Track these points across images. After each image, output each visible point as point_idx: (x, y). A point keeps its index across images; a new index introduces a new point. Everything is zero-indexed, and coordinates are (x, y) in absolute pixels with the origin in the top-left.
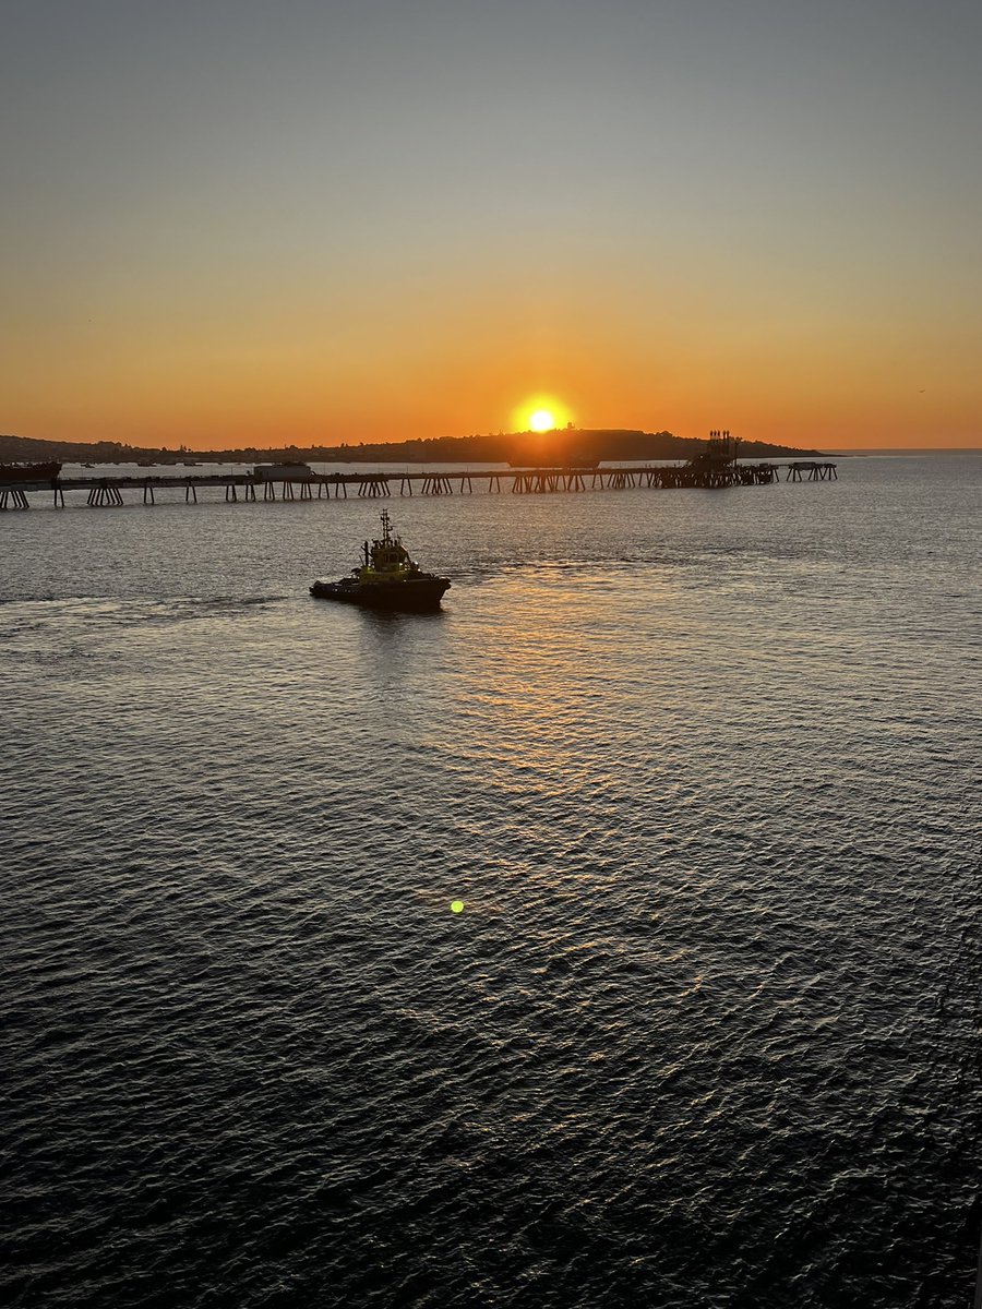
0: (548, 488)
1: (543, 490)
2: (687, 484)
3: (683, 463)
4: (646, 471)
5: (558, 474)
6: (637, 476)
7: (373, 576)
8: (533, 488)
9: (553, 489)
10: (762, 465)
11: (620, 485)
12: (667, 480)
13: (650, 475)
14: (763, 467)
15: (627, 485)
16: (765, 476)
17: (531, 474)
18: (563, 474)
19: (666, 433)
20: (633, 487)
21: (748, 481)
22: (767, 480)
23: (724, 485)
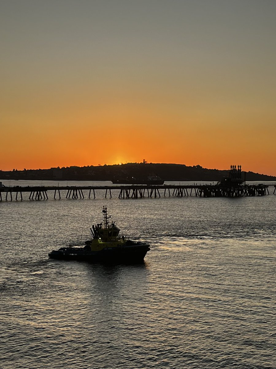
0: (139, 195)
1: (136, 197)
2: (218, 195)
3: (215, 183)
4: (195, 187)
5: (144, 188)
6: (189, 190)
7: (103, 245)
8: (130, 196)
9: (142, 197)
10: (260, 185)
11: (180, 196)
12: (207, 192)
13: (197, 190)
14: (260, 186)
15: (184, 195)
16: (261, 191)
17: (130, 188)
18: (147, 188)
19: (198, 166)
20: (187, 196)
21: (252, 194)
22: (262, 194)
23: (238, 196)
